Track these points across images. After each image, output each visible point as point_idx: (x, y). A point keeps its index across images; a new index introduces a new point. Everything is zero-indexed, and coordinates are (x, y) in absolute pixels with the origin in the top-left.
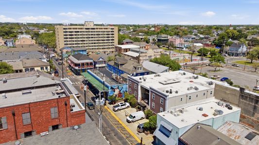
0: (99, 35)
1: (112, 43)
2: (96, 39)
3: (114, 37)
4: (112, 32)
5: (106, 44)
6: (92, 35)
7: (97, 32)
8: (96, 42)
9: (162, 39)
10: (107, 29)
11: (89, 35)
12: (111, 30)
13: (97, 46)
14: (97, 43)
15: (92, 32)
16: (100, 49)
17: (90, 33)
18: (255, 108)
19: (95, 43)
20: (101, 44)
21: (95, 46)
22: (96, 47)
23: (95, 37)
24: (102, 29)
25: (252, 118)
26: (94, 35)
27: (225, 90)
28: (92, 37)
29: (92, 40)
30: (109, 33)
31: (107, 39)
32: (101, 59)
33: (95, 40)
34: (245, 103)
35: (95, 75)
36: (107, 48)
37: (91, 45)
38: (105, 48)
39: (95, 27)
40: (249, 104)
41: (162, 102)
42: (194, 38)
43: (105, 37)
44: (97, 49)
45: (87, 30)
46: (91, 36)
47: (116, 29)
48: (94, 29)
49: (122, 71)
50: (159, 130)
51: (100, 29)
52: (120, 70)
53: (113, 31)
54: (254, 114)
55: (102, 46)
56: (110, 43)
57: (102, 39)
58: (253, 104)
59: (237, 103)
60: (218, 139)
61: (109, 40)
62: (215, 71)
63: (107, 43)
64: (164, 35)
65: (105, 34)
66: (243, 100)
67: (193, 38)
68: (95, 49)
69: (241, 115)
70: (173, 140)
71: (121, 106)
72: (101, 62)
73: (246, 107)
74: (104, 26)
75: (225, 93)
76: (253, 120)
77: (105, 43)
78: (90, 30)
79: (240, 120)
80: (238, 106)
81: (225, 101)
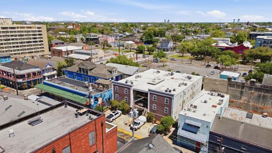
0: (22, 35)
1: (40, 45)
2: (18, 41)
3: (42, 38)
4: (39, 31)
5: (33, 47)
6: (12, 36)
7: (18, 31)
8: (19, 45)
9: (92, 38)
10: (30, 28)
11: (9, 36)
12: (38, 30)
13: (21, 50)
14: (21, 46)
15: (11, 32)
16: (26, 53)
17: (10, 34)
18: (242, 92)
19: (17, 47)
20: (27, 48)
21: (19, 50)
22: (20, 52)
23: (17, 39)
24: (24, 28)
25: (239, 101)
26: (16, 36)
27: (214, 82)
28: (13, 39)
29: (13, 43)
30: (36, 33)
31: (34, 40)
32: (48, 66)
33: (17, 43)
34: (233, 90)
35: (59, 85)
36: (35, 52)
37: (12, 49)
38: (32, 52)
39: (15, 25)
40: (236, 90)
41: (167, 103)
42: (122, 36)
43: (31, 38)
44: (22, 53)
45: (5, 30)
46: (10, 38)
47: (44, 28)
48: (14, 28)
49: (94, 77)
50: (183, 129)
51: (21, 28)
52: (90, 76)
53: (41, 31)
54: (241, 97)
55: (28, 49)
56: (38, 45)
57: (27, 41)
58: (240, 90)
59: (226, 91)
60: (242, 123)
61: (36, 42)
62: (163, 66)
63: (34, 45)
64: (93, 34)
65: (30, 35)
66: (231, 88)
67: (120, 36)
68: (19, 54)
69: (230, 100)
70: (203, 135)
71: (115, 115)
72: (48, 70)
73: (234, 93)
74: (26, 24)
75: (215, 84)
76: (240, 103)
77: (31, 45)
78: (9, 30)
79: (229, 105)
80: (227, 93)
81: (214, 91)
